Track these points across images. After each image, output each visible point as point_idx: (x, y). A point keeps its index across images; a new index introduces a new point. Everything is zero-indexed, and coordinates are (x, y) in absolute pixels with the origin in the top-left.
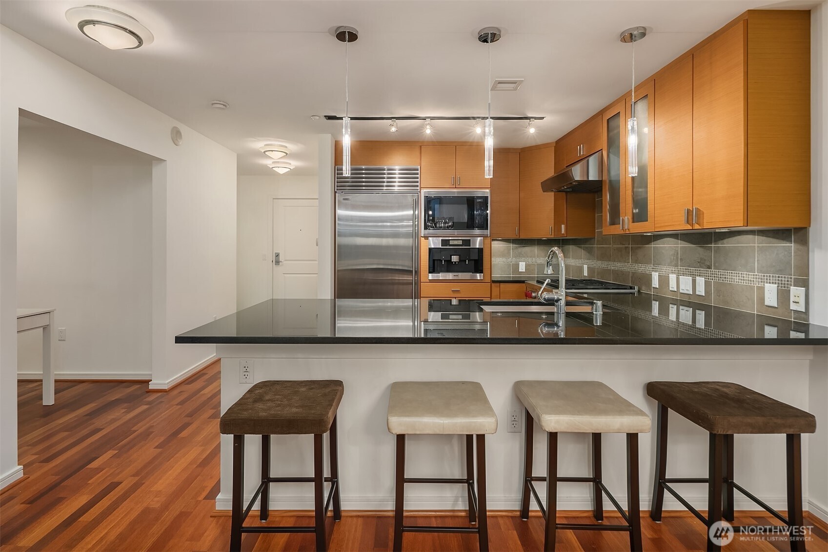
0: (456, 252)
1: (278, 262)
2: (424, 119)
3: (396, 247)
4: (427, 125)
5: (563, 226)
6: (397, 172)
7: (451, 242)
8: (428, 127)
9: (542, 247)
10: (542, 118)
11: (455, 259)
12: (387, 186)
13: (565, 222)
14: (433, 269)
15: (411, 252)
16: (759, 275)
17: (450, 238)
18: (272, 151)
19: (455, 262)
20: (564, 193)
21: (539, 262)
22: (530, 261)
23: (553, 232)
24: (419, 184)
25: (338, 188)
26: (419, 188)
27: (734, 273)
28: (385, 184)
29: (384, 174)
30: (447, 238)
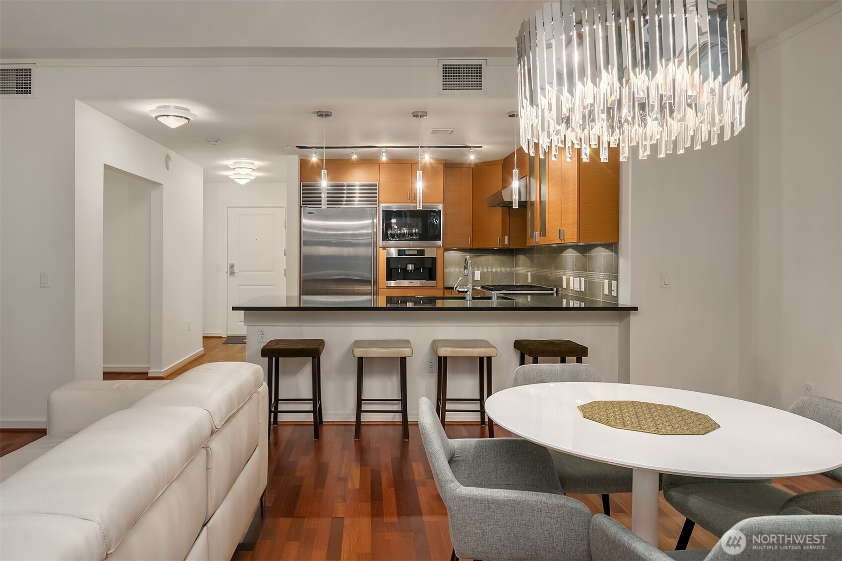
0: (411, 261)
1: (232, 273)
2: (381, 147)
3: (356, 258)
4: (383, 152)
5: (506, 237)
6: (357, 188)
7: (407, 252)
8: (384, 154)
9: (496, 257)
10: (481, 147)
11: (410, 267)
12: (346, 201)
13: (508, 233)
14: (390, 277)
15: (370, 262)
16: (602, 274)
17: (406, 249)
18: (241, 168)
19: (411, 270)
20: (507, 208)
21: (494, 271)
22: (485, 269)
23: (501, 242)
24: (377, 199)
25: (303, 203)
26: (377, 202)
27: (595, 273)
28: (344, 199)
29: (344, 190)
30: (404, 249)
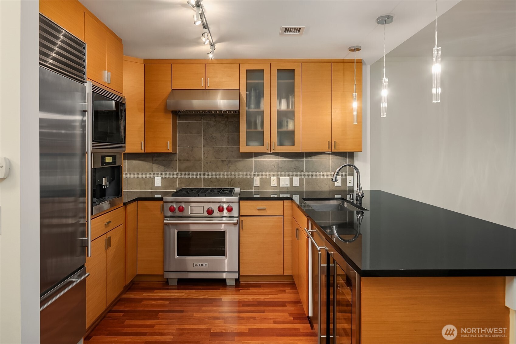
16: (332, 173)
17: (106, 154)
27: (318, 173)
